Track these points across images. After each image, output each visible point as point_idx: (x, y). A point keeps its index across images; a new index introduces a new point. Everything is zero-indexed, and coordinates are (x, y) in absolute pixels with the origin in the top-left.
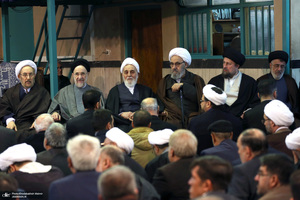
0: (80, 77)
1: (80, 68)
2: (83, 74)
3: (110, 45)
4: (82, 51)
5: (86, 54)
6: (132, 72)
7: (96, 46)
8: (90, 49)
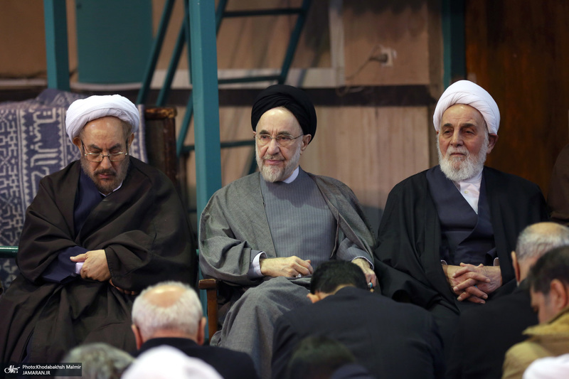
0: (272, 145)
1: (276, 118)
2: (282, 136)
3: (392, 34)
4: (304, 54)
5: (315, 64)
6: (466, 129)
7: (350, 37)
8: (327, 47)
